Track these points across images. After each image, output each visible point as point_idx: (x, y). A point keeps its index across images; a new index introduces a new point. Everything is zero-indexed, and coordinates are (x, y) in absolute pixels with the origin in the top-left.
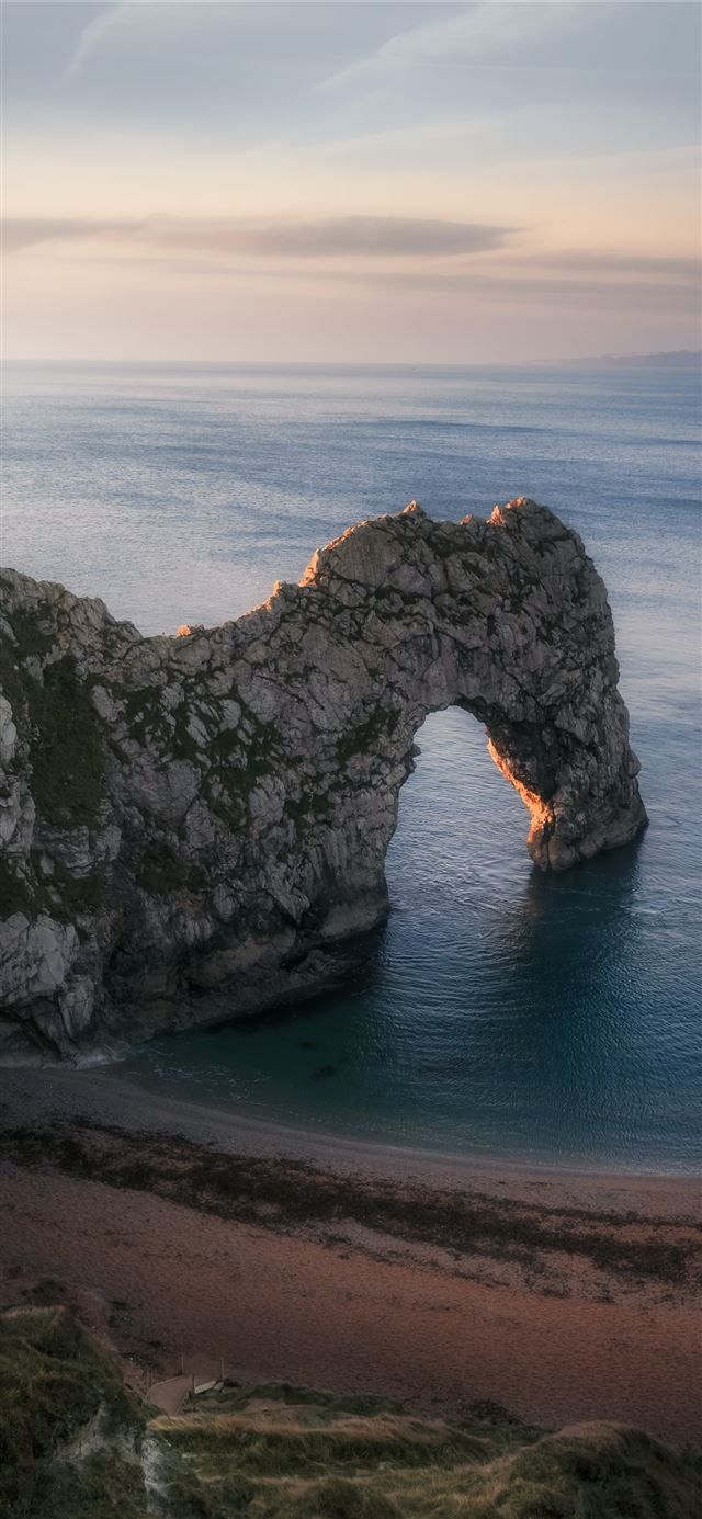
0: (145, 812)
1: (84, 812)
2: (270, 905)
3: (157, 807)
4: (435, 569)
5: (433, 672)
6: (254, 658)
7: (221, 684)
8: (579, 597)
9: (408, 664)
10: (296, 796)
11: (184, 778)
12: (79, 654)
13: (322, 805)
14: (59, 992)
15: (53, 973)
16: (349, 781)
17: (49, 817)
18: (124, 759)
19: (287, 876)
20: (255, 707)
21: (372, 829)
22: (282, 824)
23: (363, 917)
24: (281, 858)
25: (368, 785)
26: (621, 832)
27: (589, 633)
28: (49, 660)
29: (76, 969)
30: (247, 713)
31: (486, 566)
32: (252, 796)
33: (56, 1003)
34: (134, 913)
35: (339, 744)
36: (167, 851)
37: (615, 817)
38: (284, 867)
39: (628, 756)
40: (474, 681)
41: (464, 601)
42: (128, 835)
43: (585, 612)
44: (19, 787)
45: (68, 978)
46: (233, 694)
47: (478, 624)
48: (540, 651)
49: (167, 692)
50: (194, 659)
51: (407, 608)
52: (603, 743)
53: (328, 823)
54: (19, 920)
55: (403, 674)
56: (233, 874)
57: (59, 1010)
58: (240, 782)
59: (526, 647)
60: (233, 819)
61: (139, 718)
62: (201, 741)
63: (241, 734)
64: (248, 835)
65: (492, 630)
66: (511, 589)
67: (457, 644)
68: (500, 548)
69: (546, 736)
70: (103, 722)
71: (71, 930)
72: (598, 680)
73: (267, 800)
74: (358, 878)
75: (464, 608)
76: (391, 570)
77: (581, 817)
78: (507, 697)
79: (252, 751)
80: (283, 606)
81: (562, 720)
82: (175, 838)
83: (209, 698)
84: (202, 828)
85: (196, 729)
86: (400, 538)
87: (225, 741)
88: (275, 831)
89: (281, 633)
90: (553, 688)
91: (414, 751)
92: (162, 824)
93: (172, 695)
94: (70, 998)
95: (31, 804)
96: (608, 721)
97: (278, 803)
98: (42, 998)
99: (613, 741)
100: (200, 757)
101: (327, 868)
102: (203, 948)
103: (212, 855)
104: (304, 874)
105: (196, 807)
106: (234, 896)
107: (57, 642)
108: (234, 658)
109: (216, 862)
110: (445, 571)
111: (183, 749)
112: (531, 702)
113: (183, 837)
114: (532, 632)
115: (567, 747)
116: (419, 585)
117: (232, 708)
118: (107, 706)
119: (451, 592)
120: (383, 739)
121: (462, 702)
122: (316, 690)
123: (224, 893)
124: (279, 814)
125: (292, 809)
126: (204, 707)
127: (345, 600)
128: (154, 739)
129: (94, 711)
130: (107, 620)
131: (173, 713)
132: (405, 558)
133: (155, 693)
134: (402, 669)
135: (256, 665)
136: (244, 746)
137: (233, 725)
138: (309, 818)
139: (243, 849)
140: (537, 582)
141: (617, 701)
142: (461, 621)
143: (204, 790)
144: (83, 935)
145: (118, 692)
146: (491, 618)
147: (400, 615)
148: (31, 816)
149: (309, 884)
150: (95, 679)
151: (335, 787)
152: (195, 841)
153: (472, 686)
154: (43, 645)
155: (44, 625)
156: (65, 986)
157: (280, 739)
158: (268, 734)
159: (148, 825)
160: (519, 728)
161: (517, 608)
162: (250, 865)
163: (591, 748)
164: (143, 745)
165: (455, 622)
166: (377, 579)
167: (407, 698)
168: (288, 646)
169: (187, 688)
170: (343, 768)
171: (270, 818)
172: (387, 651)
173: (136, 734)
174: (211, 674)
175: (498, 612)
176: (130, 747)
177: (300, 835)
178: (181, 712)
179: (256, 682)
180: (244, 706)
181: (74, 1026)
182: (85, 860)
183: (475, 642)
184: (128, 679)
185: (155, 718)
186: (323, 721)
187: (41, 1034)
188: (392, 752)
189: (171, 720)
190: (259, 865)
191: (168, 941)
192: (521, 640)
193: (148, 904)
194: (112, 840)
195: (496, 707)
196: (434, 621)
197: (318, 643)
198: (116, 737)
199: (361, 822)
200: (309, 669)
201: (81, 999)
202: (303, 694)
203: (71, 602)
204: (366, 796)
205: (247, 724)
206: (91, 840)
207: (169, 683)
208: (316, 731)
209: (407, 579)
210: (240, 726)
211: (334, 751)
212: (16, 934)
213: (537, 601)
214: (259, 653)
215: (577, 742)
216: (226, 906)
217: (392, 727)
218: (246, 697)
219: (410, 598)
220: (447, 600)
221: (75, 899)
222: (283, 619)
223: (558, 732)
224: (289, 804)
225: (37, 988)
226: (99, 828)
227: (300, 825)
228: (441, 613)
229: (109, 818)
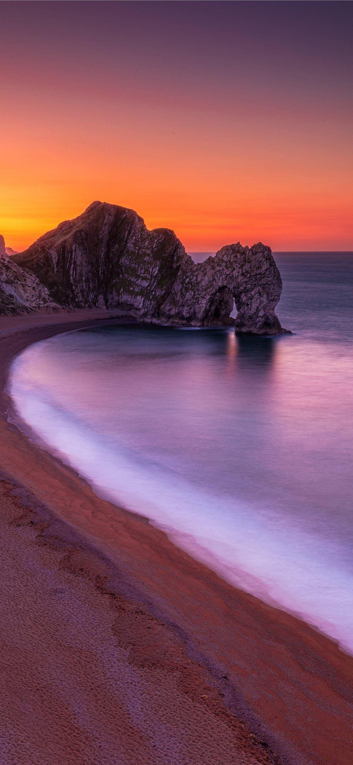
7: (196, 274)
11: (180, 286)
12: (182, 264)
14: (141, 309)
17: (158, 287)
18: (176, 282)
19: (187, 310)
24: (188, 306)
25: (204, 298)
34: (166, 306)
36: (174, 298)
38: (187, 308)
44: (151, 280)
50: (195, 268)
55: (216, 278)
58: (187, 290)
60: (183, 296)
64: (184, 300)
74: (199, 315)
83: (193, 275)
84: (179, 296)
87: (189, 283)
90: (241, 288)
93: (189, 274)
97: (191, 296)
98: (139, 309)
101: (194, 311)
102: (172, 316)
103: (179, 301)
109: (179, 303)
112: (236, 290)
117: (195, 278)
125: (193, 298)
126: (191, 277)
127: (215, 261)
139: (182, 303)
145: (182, 272)
150: (181, 269)
152: (178, 298)
158: (197, 284)
170: (203, 293)
171: (188, 298)
177: (192, 304)
178: (187, 278)
182: (158, 294)
183: (229, 273)
184: (186, 270)
186: (203, 283)
188: (209, 292)
189: (185, 278)
190: (184, 306)
191: (168, 313)
192: (237, 274)
194: (162, 292)
197: (209, 268)
199: (202, 305)
200: (206, 273)
203: (186, 255)
211: (203, 290)
216: (177, 311)
225: (139, 307)
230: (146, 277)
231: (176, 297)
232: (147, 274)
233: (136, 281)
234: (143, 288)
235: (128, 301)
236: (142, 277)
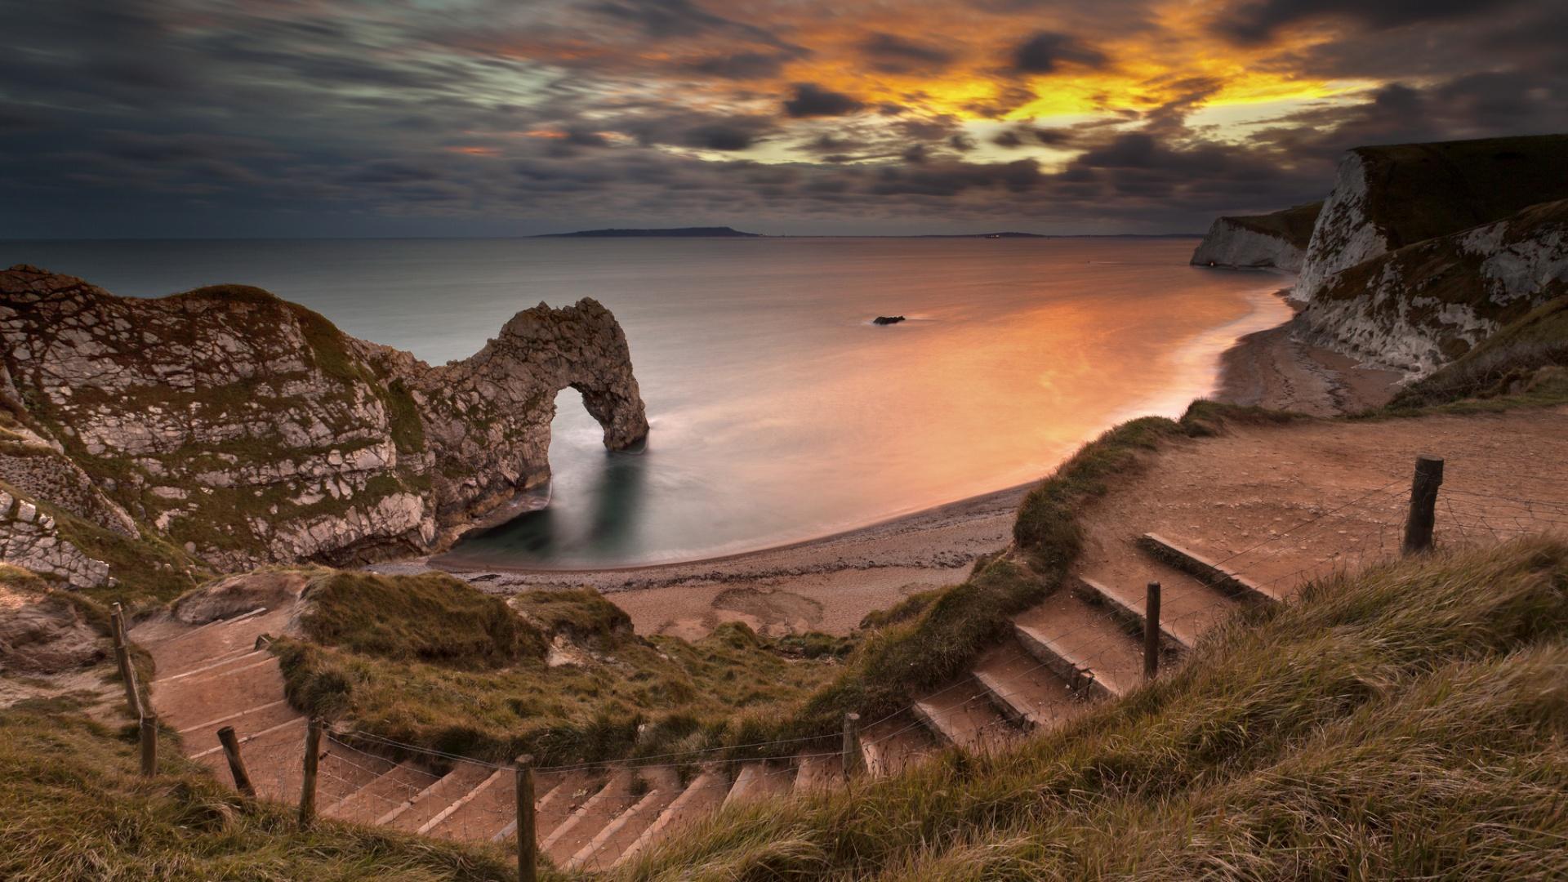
0: (443, 443)
1: (418, 448)
2: (502, 478)
3: (448, 441)
4: (555, 329)
5: (559, 372)
6: (482, 373)
7: (469, 385)
8: (614, 337)
9: (548, 370)
10: (508, 431)
11: (458, 427)
12: (403, 377)
13: (519, 433)
14: (419, 526)
15: (416, 518)
16: (529, 422)
17: (401, 451)
18: (431, 421)
19: (508, 465)
20: (485, 394)
21: (541, 442)
22: (503, 443)
23: (541, 480)
24: (505, 458)
25: (537, 423)
26: (640, 433)
27: (620, 352)
28: (390, 380)
29: (424, 515)
30: (481, 396)
31: (576, 327)
32: (490, 433)
33: (418, 531)
34: (443, 488)
35: (523, 407)
36: (454, 459)
37: (637, 427)
38: (506, 461)
39: (640, 401)
40: (576, 376)
41: (568, 342)
42: (438, 455)
43: (617, 344)
44: (387, 438)
45: (422, 519)
46: (475, 389)
47: (576, 351)
48: (602, 361)
49: (446, 390)
50: (455, 375)
51: (546, 347)
52: (630, 397)
53: (522, 441)
54: (397, 496)
55: (547, 375)
56: (486, 466)
57: (420, 534)
58: (484, 426)
59: (596, 359)
60: (482, 443)
61: (435, 402)
62: (464, 410)
63: (480, 406)
64: (489, 449)
65: (581, 354)
66: (587, 336)
67: (568, 361)
68: (580, 318)
69: (608, 396)
70: (419, 406)
71: (420, 499)
72: (625, 371)
73: (496, 432)
74: (537, 463)
75: (569, 345)
76: (537, 331)
77: (625, 428)
78: (590, 381)
79: (486, 413)
80: (492, 349)
81: (613, 390)
82: (458, 454)
83: (464, 391)
84: (470, 447)
85: (461, 405)
86: (539, 317)
87: (473, 409)
88: (501, 446)
89: (493, 361)
90: (608, 376)
91: (554, 407)
92: (451, 448)
93: (448, 392)
94: (424, 527)
95: (394, 445)
96: (631, 388)
97: (501, 434)
98: (411, 530)
99: (634, 396)
100: (465, 417)
101: (523, 459)
102: (475, 501)
103: (474, 459)
104: (515, 463)
105: (466, 440)
106: (486, 476)
107: (392, 372)
108: (473, 374)
109: (476, 463)
110: (559, 329)
111: (457, 415)
112: (599, 383)
113: (461, 453)
114: (598, 353)
115: (616, 400)
116: (549, 337)
117: (475, 395)
118: (419, 399)
119: (564, 338)
120: (541, 403)
121: (573, 385)
122: (511, 384)
123: (482, 475)
124: (502, 439)
125: (507, 437)
126: (463, 396)
127: (519, 344)
128: (443, 412)
129: (415, 402)
130: (415, 361)
131: (449, 399)
132: (543, 326)
133: (440, 391)
134: (546, 373)
135: (484, 376)
136: (483, 411)
137: (476, 402)
138: (514, 439)
139: (488, 455)
140: (597, 332)
141: (634, 379)
142: (569, 350)
143: (468, 431)
144: (425, 500)
145: (423, 393)
146: (581, 348)
147: (543, 350)
148: (394, 450)
149: (518, 467)
150: (412, 388)
151: (523, 426)
152: (467, 454)
153: (576, 377)
154: (386, 374)
155: (385, 365)
156: (421, 522)
157: (497, 407)
158: (492, 405)
159: (445, 449)
160: (597, 394)
161: (590, 343)
162: (492, 462)
163: (626, 399)
164: (438, 414)
165: (566, 351)
166: (531, 335)
167: (549, 385)
168: (496, 365)
169: (454, 388)
170: (526, 416)
171: (498, 441)
172: (539, 366)
173: (435, 410)
174: (464, 380)
175: (583, 346)
176: (432, 416)
177: (511, 448)
178: (452, 398)
179: (484, 383)
180: (480, 394)
181: (428, 540)
182: (421, 467)
183: (575, 359)
184: (427, 386)
185: (442, 402)
186: (515, 397)
187: (413, 545)
188: (546, 408)
189: (450, 403)
190: (496, 462)
191: (460, 499)
192: (594, 357)
193: (450, 483)
194: (431, 457)
195: (587, 386)
196: (558, 352)
197: (509, 364)
198: (426, 412)
199: (537, 439)
200: (507, 375)
201: (430, 527)
202: (506, 387)
203: (397, 354)
204: (538, 427)
205: (483, 402)
206: (423, 458)
207: (446, 387)
208: (513, 402)
209: (545, 335)
210: (479, 403)
211: (521, 410)
212: (396, 503)
213: (598, 339)
214: (485, 370)
215: (620, 397)
216: (484, 481)
217: (545, 396)
218: (480, 390)
219: (547, 342)
220: (562, 342)
221: (418, 484)
222: (493, 355)
223: (612, 394)
224: (505, 434)
225: (409, 525)
226: (426, 453)
227: (511, 443)
228: (559, 347)
229: (429, 448)
230: (351, 440)
231: (457, 454)
232: (353, 428)
233: (311, 471)
234: (372, 470)
235: (336, 537)
236: (333, 447)
